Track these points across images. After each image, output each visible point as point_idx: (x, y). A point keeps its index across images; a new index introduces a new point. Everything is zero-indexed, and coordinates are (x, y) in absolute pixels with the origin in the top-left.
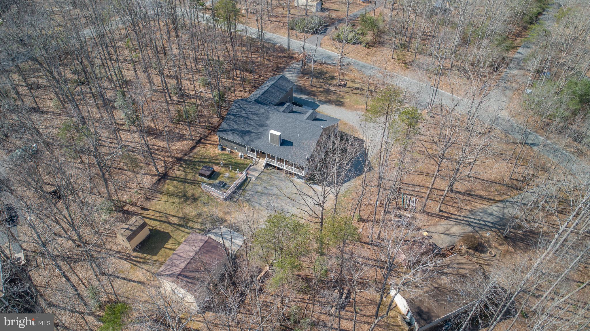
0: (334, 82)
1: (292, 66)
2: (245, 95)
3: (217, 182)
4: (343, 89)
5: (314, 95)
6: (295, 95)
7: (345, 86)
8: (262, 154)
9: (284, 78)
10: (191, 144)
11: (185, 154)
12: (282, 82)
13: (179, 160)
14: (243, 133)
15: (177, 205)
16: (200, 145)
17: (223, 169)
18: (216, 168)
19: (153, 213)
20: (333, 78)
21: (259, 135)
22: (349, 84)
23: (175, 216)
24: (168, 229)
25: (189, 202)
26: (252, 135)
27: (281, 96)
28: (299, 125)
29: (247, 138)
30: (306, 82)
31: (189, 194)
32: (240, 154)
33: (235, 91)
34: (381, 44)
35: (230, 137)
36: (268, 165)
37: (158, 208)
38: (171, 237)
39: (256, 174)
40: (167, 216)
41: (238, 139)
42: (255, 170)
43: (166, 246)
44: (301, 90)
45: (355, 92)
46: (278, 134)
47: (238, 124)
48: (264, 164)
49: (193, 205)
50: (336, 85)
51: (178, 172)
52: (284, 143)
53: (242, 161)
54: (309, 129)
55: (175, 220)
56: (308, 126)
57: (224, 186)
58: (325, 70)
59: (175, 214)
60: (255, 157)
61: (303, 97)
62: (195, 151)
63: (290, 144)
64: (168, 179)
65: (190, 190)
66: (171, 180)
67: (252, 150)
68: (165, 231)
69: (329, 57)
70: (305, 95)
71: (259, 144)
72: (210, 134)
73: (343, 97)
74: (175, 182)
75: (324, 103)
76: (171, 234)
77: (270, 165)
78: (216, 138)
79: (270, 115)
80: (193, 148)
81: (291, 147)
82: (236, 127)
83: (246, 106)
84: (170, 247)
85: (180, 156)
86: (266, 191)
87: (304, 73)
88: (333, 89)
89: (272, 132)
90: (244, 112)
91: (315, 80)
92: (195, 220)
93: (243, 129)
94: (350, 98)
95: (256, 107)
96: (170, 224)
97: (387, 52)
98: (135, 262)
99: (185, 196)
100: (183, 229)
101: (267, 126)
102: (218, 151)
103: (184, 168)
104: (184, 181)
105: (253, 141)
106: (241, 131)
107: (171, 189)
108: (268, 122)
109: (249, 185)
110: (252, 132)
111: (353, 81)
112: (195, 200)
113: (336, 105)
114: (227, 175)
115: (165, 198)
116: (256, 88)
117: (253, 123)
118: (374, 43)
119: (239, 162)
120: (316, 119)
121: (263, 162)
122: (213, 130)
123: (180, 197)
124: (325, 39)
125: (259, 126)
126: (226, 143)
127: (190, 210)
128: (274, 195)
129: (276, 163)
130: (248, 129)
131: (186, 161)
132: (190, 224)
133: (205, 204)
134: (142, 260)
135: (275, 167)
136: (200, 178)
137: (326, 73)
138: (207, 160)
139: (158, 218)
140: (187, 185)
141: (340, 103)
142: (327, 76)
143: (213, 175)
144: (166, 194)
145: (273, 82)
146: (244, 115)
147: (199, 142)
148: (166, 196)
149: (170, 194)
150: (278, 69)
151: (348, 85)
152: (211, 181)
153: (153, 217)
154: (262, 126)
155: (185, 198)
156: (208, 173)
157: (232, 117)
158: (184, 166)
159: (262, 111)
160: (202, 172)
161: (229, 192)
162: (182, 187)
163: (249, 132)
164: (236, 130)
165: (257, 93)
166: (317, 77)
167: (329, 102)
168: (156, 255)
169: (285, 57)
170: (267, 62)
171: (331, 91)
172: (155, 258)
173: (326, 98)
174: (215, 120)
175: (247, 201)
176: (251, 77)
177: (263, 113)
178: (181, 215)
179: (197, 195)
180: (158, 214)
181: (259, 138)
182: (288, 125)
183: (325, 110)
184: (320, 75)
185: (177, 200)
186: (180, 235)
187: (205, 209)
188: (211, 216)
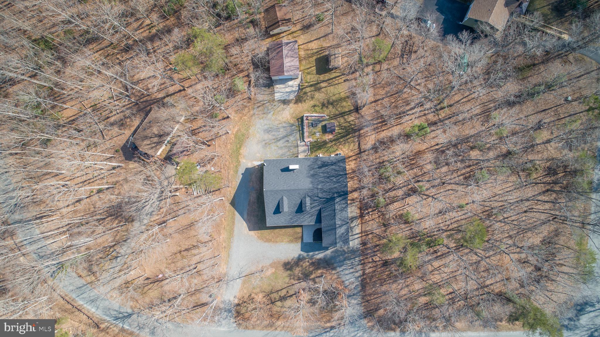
3: (319, 125)
4: (295, 290)
10: (364, 147)
11: (360, 136)
13: (360, 129)
15: (331, 95)
16: (357, 151)
17: (324, 138)
19: (340, 81)
23: (326, 87)
24: (322, 77)
25: (326, 101)
26: (317, 166)
31: (330, 107)
37: (340, 86)
38: (317, 74)
39: (300, 148)
40: (330, 85)
43: (315, 67)
45: (285, 292)
49: (322, 100)
51: (352, 118)
52: (287, 170)
55: (323, 85)
57: (313, 125)
59: (326, 88)
62: (357, 143)
64: (353, 110)
65: (331, 110)
66: (351, 110)
68: (323, 75)
70: (320, 259)
74: (347, 110)
75: (300, 259)
76: (318, 75)
79: (311, 186)
80: (359, 145)
82: (333, 167)
83: (335, 186)
84: (312, 68)
85: (362, 132)
86: (286, 139)
90: (334, 180)
92: (312, 92)
94: (284, 279)
96: (324, 81)
98: (323, 49)
99: (332, 104)
100: (314, 83)
101: (308, 177)
103: (351, 125)
104: (342, 114)
106: (326, 166)
107: (344, 104)
108: (310, 180)
109: (299, 137)
112: (323, 105)
113: (289, 263)
114: (318, 135)
115: (343, 95)
117: (321, 174)
123: (334, 101)
125: (315, 174)
127: (320, 96)
128: (280, 140)
130: (323, 169)
131: (355, 131)
132: (313, 88)
133: (314, 106)
134: (320, 52)
136: (333, 121)
138: (342, 140)
139: (334, 80)
140: (337, 113)
141: (287, 266)
144: (345, 98)
148: (343, 97)
149: (341, 99)
152: (323, 123)
153: (337, 79)
154: (313, 176)
155: (330, 103)
158: (353, 126)
161: (306, 122)
162: (339, 109)
163: (320, 167)
164: (332, 165)
167: (296, 263)
168: (316, 59)
172: (315, 58)
173: (302, 266)
175: (292, 125)
177: (318, 185)
178: (323, 90)
179: (325, 109)
180: (336, 82)
181: (309, 166)
182: (292, 183)
183: (294, 248)
185: (334, 98)
186: (313, 78)
187: (312, 103)
188: (305, 101)
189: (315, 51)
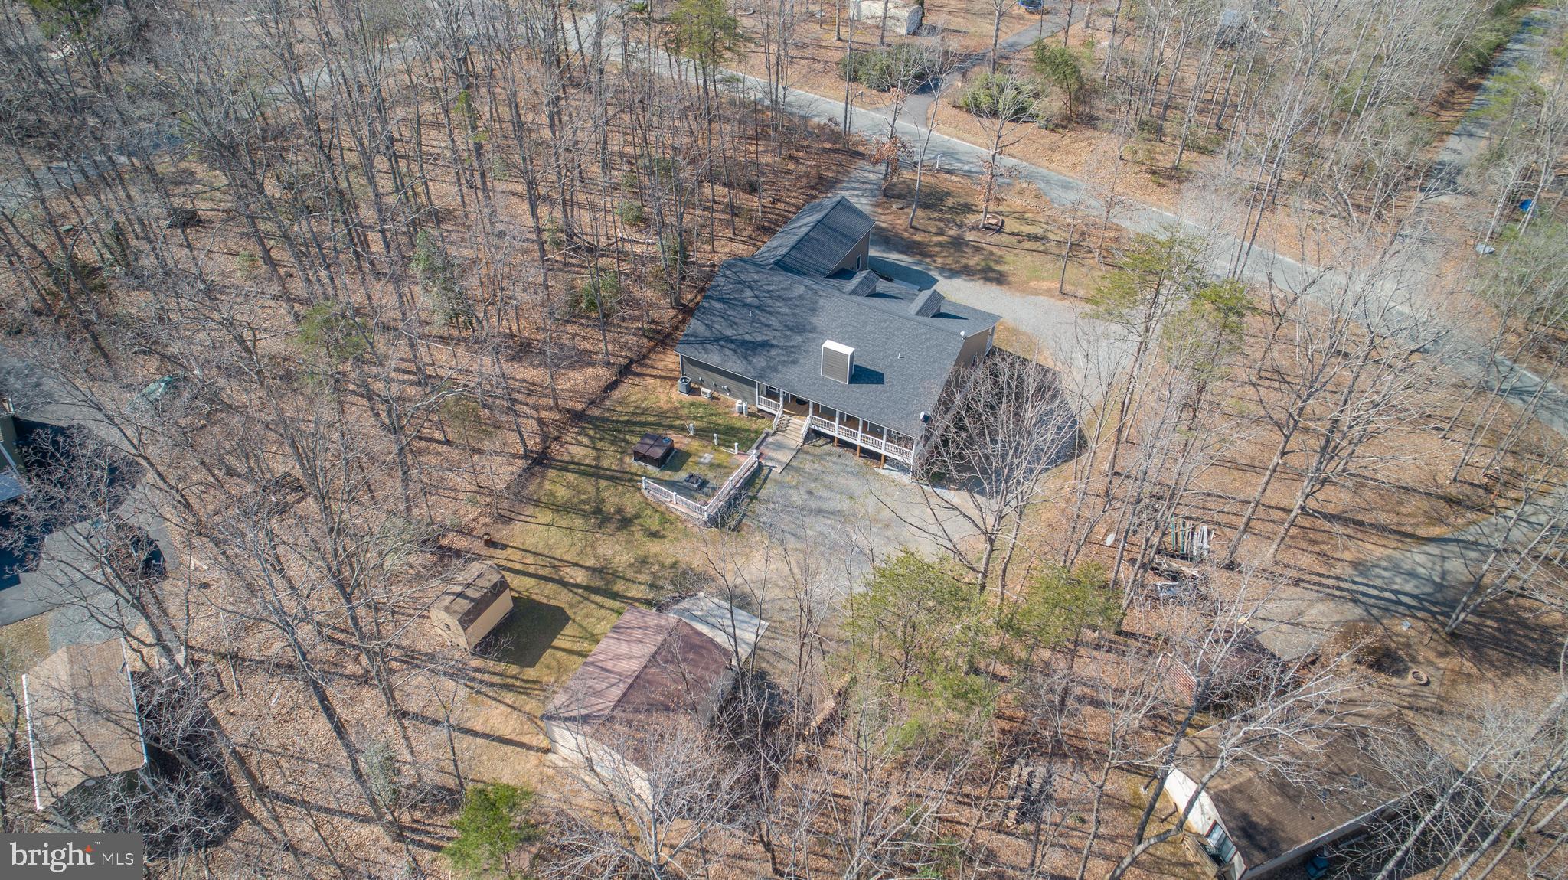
0: (971, 219)
1: (857, 174)
2: (742, 249)
3: (682, 476)
4: (996, 238)
5: (925, 255)
6: (873, 252)
7: (999, 229)
8: (798, 405)
9: (842, 204)
10: (606, 374)
11: (592, 403)
12: (843, 218)
13: (577, 417)
14: (748, 348)
15: (579, 534)
16: (630, 380)
17: (695, 445)
18: (680, 441)
19: (517, 555)
20: (967, 209)
21: (792, 356)
22: (1011, 225)
23: (576, 565)
24: (562, 599)
25: (610, 527)
26: (773, 352)
27: (840, 254)
28: (898, 329)
29: (759, 361)
30: (896, 219)
31: (609, 508)
32: (738, 403)
33: (711, 240)
34: (1090, 121)
35: (714, 359)
36: (813, 434)
37: (530, 542)
38: (568, 618)
39: (784, 457)
40: (556, 563)
41: (735, 365)
42: (780, 446)
43: (556, 643)
44: (887, 239)
45: (1027, 245)
46: (848, 350)
47: (732, 324)
48: (803, 431)
49: (621, 536)
50: (975, 228)
51: (575, 450)
52: (861, 375)
53: (745, 423)
54: (928, 340)
55: (579, 577)
56: (923, 330)
57: (699, 487)
58: (948, 186)
59: (576, 560)
60: (778, 413)
61: (894, 257)
62: (617, 394)
63: (876, 378)
64: (550, 467)
65: (613, 497)
66: (559, 469)
67: (771, 394)
68: (553, 602)
69: (950, 154)
70: (901, 252)
71: (792, 378)
72: (653, 349)
73: (1000, 260)
74: (571, 477)
75: (952, 273)
76: (570, 612)
77: (819, 434)
78: (670, 360)
79: (822, 302)
80: (612, 386)
81: (880, 386)
82: (729, 332)
83: (756, 277)
84: (567, 645)
85: (579, 406)
86: (813, 504)
87: (889, 194)
88: (970, 236)
89: (830, 344)
90: (748, 293)
91: (920, 213)
92: (630, 574)
93: (748, 337)
94: (1014, 262)
95: (781, 281)
96: (565, 585)
97: (1106, 145)
98: (478, 688)
99: (598, 511)
100: (599, 599)
101: (814, 329)
102: (677, 395)
103: (590, 437)
104: (595, 473)
105: (776, 370)
106: (744, 343)
107: (562, 493)
108: (815, 321)
109: (767, 485)
110: (772, 346)
111: (1020, 217)
112: (626, 523)
113: (987, 279)
114: (707, 457)
115: (546, 516)
116: (769, 231)
117: (774, 322)
118: (1069, 119)
119: (738, 424)
120: (939, 315)
121: (801, 424)
122: (662, 339)
123: (586, 515)
124: (938, 105)
125: (791, 329)
126: (701, 375)
127: (615, 551)
128: (833, 513)
129: (835, 430)
130: (759, 338)
131: (594, 422)
132: (619, 586)
133: (654, 535)
134: (496, 679)
135: (832, 438)
136: (635, 466)
137: (948, 194)
139: (531, 570)
140: (603, 483)
141: (993, 275)
142: (950, 202)
143: (671, 459)
144: (547, 506)
145: (818, 216)
146: (749, 300)
147: (625, 371)
148: (549, 512)
149: (561, 508)
150: (822, 184)
151: (1007, 228)
152: (667, 475)
153: (519, 567)
154: (800, 329)
155: (601, 517)
156: (659, 452)
157: (718, 305)
158: (591, 433)
159: (801, 290)
160: (642, 450)
161: (716, 503)
162: (591, 489)
163: (766, 345)
164: (728, 339)
165: (778, 245)
166: (925, 206)
167: (966, 272)
168: (532, 665)
169: (834, 151)
170: (791, 166)
171: (967, 243)
172: (531, 673)
173: (956, 262)
174: (666, 314)
175: (764, 526)
176: (754, 203)
177: (801, 297)
178: (591, 562)
179: (630, 510)
180: (530, 559)
181: (794, 362)
182: (869, 328)
183: (957, 291)
184: (932, 200)
185: (579, 522)
186: (593, 616)
187: (654, 547)
188: (675, 565)
189: (509, 697)
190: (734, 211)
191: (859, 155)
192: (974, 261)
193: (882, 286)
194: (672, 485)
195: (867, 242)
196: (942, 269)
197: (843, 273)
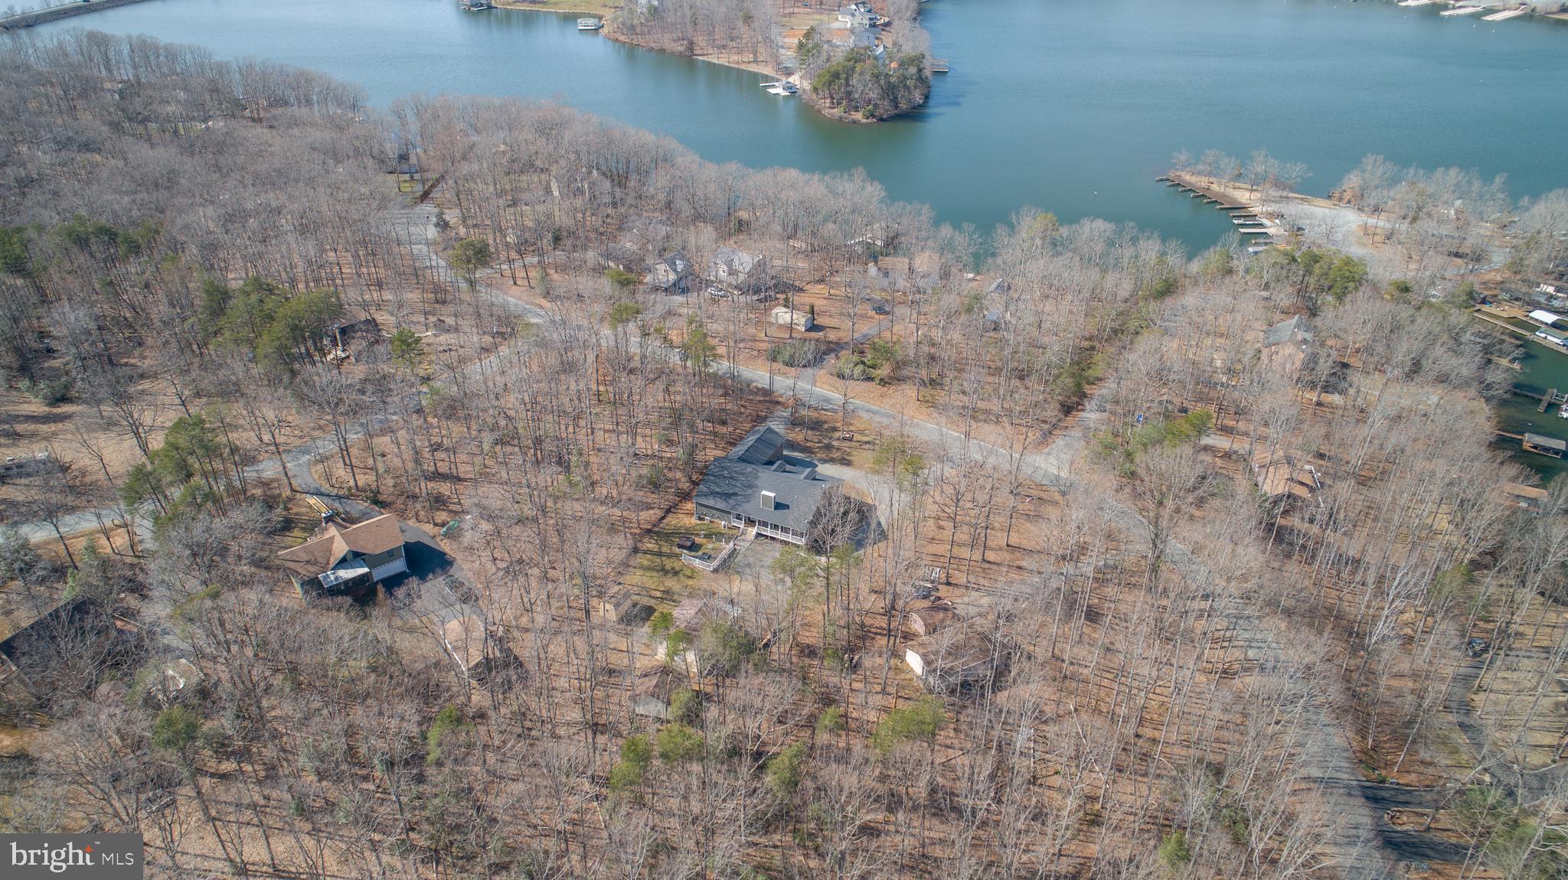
0: (837, 435)
1: (778, 413)
2: (719, 453)
3: (700, 553)
4: (849, 444)
5: (813, 453)
6: (785, 453)
7: (851, 440)
8: (751, 522)
9: (769, 430)
10: (660, 513)
11: (654, 526)
12: (769, 436)
13: (649, 531)
14: (726, 496)
15: (656, 578)
16: (670, 515)
17: (705, 541)
18: (698, 540)
19: (629, 587)
20: (835, 429)
21: (747, 498)
22: (857, 437)
23: (656, 590)
24: (652, 602)
25: (670, 575)
26: (739, 498)
27: (769, 453)
28: (795, 486)
29: (732, 502)
30: (798, 435)
31: (668, 567)
32: (723, 523)
33: (705, 449)
34: (900, 380)
35: (711, 502)
36: (759, 535)
37: (634, 582)
38: (656, 610)
39: (747, 545)
40: (648, 590)
41: (721, 504)
42: (744, 540)
43: (652, 618)
44: (793, 446)
45: (864, 447)
46: (772, 495)
47: (718, 486)
48: (754, 533)
49: (675, 579)
50: (838, 439)
51: (649, 545)
52: (779, 506)
53: (727, 531)
54: (809, 489)
55: (658, 594)
56: (806, 486)
57: (706, 557)
58: (824, 418)
59: (656, 588)
60: (742, 526)
61: (796, 454)
62: (665, 521)
63: (786, 507)
64: (639, 552)
65: (669, 564)
66: (644, 553)
67: (739, 517)
68: (648, 604)
69: (828, 400)
70: (799, 452)
71: (748, 509)
72: (680, 501)
73: (849, 454)
74: (648, 556)
75: (825, 461)
76: (656, 607)
77: (762, 535)
78: (689, 506)
79: (760, 475)
80: (663, 518)
81: (788, 511)
82: (717, 490)
83: (727, 465)
84: (656, 619)
85: (649, 527)
87: (795, 422)
88: (835, 443)
89: (764, 492)
90: (726, 472)
91: (809, 432)
92: (680, 593)
93: (726, 492)
94: (856, 455)
95: (741, 466)
96: (652, 597)
97: (910, 391)
98: (621, 634)
99: (663, 570)
100: (668, 602)
101: (757, 487)
102: (694, 521)
103: (655, 540)
104: (660, 554)
105: (740, 506)
107: (646, 563)
108: (758, 483)
109: (739, 557)
110: (738, 495)
111: (862, 432)
112: (676, 573)
113: (842, 464)
114: (710, 546)
115: (639, 572)
116: (733, 444)
117: (738, 484)
118: (891, 378)
119: (723, 532)
120: (814, 479)
121: (753, 531)
122: (685, 496)
123: (657, 571)
124: (821, 373)
125: (747, 487)
126: (705, 511)
127: (671, 583)
129: (768, 532)
130: (731, 491)
131: (656, 533)
132: (676, 597)
133: (690, 577)
134: (628, 632)
135: (767, 537)
136: (678, 550)
137: (825, 422)
138: (683, 531)
139: (637, 592)
140: (664, 558)
141: (846, 462)
142: (826, 426)
143: (693, 547)
144: (640, 568)
145: (757, 436)
146: (727, 475)
147: (668, 511)
148: (641, 570)
149: (646, 569)
150: (759, 419)
151: (855, 439)
152: (693, 554)
153: (631, 591)
154: (750, 487)
155: (664, 571)
156: (689, 544)
157: (712, 478)
158: (656, 538)
159: (750, 469)
160: (681, 543)
161: (715, 564)
162: (659, 561)
163: (735, 494)
164: (717, 493)
165: (739, 450)
166: (813, 429)
167: (832, 460)
168: (642, 626)
169: (766, 401)
170: (743, 410)
171: (833, 447)
172: (642, 629)
173: (827, 456)
174: (685, 485)
175: (739, 573)
176: (723, 430)
177: (751, 473)
178: (663, 589)
179: (678, 568)
180: (636, 588)
181: (748, 502)
182: (782, 485)
183: (824, 469)
184: (816, 425)
185: (655, 574)
186: (666, 608)
187: (690, 582)
190: (716, 434)
191: (778, 403)
192: (836, 455)
193: (788, 467)
194: (696, 557)
195: (782, 447)
196: (819, 460)
197: (770, 463)
